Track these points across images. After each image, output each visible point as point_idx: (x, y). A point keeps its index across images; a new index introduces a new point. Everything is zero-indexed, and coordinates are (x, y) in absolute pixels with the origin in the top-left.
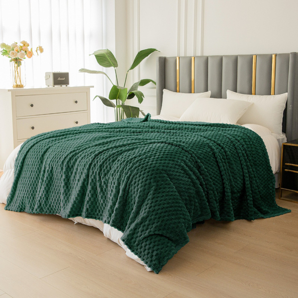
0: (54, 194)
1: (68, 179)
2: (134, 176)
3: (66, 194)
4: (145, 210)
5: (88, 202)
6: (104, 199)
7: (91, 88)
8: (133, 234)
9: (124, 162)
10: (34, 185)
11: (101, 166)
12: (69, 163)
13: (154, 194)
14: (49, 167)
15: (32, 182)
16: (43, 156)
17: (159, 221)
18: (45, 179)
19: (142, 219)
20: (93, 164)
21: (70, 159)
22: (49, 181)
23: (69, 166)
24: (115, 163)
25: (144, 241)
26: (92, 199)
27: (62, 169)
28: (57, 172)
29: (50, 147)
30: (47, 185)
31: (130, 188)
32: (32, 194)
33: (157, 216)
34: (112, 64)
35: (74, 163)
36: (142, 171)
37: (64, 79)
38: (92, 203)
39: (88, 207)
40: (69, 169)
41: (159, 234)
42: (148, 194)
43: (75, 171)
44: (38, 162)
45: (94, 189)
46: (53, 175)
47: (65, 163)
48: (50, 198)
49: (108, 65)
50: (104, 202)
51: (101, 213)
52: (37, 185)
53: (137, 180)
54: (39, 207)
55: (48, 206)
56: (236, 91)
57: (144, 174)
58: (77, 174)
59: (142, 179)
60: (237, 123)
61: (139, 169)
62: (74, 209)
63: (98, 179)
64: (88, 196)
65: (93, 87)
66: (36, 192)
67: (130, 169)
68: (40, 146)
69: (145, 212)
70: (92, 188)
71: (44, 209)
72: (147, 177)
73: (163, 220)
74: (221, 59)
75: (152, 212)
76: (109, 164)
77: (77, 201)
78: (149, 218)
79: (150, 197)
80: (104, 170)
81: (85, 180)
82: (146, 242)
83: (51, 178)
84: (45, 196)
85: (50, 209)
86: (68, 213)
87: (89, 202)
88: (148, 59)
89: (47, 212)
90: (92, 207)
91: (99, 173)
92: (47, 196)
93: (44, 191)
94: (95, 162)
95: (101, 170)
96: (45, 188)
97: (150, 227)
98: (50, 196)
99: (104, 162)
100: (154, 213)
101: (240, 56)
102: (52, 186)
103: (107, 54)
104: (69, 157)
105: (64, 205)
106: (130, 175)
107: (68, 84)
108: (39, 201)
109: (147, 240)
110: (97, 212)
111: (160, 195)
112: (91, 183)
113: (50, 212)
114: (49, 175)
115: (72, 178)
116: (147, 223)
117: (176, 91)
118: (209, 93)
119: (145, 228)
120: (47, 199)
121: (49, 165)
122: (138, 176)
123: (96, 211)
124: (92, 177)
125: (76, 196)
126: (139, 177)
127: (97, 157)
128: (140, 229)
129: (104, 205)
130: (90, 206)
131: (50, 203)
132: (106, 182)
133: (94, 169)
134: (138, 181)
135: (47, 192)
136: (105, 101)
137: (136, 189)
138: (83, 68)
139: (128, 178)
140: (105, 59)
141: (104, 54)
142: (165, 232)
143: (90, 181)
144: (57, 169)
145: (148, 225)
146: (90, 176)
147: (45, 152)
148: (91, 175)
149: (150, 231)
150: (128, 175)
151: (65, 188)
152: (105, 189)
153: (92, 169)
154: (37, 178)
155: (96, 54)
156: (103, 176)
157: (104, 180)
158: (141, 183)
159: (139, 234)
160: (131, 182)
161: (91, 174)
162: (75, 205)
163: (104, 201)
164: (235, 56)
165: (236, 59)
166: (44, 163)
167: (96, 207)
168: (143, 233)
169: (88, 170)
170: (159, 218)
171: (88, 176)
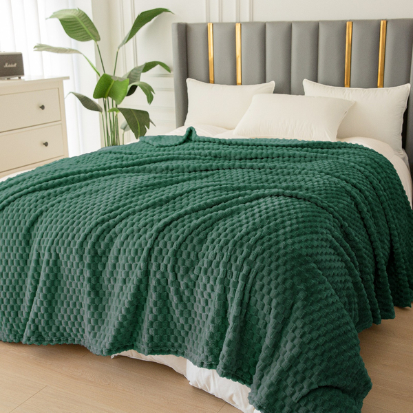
0: (65, 306)
1: (96, 277)
2: (257, 273)
3: (96, 308)
4: (292, 341)
5: (151, 324)
6: (186, 315)
7: (65, 81)
8: (277, 392)
9: (227, 243)
10: (14, 288)
11: (175, 253)
12: (96, 247)
13: (304, 307)
14: (51, 255)
15: (11, 282)
16: (29, 230)
17: (323, 361)
18: (42, 278)
19: (290, 361)
20: (156, 249)
21: (98, 237)
22: (52, 283)
23: (96, 253)
24: (205, 246)
25: (302, 404)
26: (160, 318)
27: (81, 258)
28: (69, 264)
29: (41, 213)
30: (49, 290)
31: (253, 299)
32: (12, 307)
33: (318, 352)
34: (92, 36)
35: (108, 247)
36: (271, 262)
37: (15, 64)
38: (160, 325)
39: (152, 332)
40: (98, 258)
41: (326, 386)
42: (291, 308)
43: (111, 261)
44: (21, 244)
45: (163, 298)
46: (59, 269)
47: (88, 247)
48: (57, 315)
49: (84, 37)
50: (186, 322)
51: (180, 342)
52: (21, 288)
53: (265, 280)
54: (34, 332)
55: (54, 329)
56: (316, 81)
57: (277, 267)
58: (120, 270)
59: (276, 279)
60: (338, 137)
61: (263, 258)
62: (119, 338)
63: (171, 279)
64: (151, 312)
65: (68, 78)
66: (22, 301)
67: (244, 259)
68: (18, 210)
69: (294, 346)
70: (160, 296)
71: (45, 336)
72: (284, 274)
73: (331, 357)
74: (289, 27)
75: (309, 343)
76: (194, 249)
77: (125, 323)
78: (304, 356)
79: (297, 314)
80: (184, 261)
81: (140, 281)
82: (305, 405)
83: (56, 276)
84: (46, 310)
85: (58, 334)
86: (108, 346)
87: (154, 325)
88: (151, 27)
89: (52, 341)
90: (160, 332)
91: (173, 267)
92: (49, 311)
93: (42, 303)
94: (161, 245)
95: (176, 261)
96: (45, 297)
97: (308, 374)
98: (56, 310)
99: (180, 245)
100: (312, 346)
101: (323, 22)
102: (59, 292)
103: (80, 17)
104: (94, 235)
105: (93, 328)
106: (249, 272)
107: (23, 74)
108: (33, 321)
109: (308, 401)
110: (172, 340)
111: (316, 307)
112: (155, 287)
113: (60, 340)
114: (51, 270)
115: (106, 275)
116: (300, 367)
117: (208, 81)
118: (272, 85)
119: (299, 378)
120: (50, 316)
121: (49, 250)
122: (265, 272)
123: (169, 340)
124: (158, 276)
125: (123, 312)
126: (269, 275)
127: (161, 234)
128: (290, 381)
129: (186, 328)
130: (156, 330)
131: (57, 323)
132: (190, 284)
133: (159, 260)
134: (269, 283)
135: (50, 303)
136: (86, 102)
137: (266, 300)
138: (39, 43)
139: (246, 278)
140: (77, 27)
141: (74, 18)
142: (336, 379)
143: (153, 283)
144: (69, 258)
145: (305, 371)
146: (152, 274)
147: (33, 223)
148: (155, 272)
149: (311, 384)
150: (244, 271)
151: (92, 296)
152: (188, 297)
153: (156, 261)
154: (20, 275)
155: (62, 17)
156: (181, 272)
157: (185, 280)
158: (276, 288)
159: (289, 391)
160: (253, 285)
161: (153, 268)
162: (122, 330)
163: (187, 319)
164: (315, 22)
165: (315, 28)
166: (35, 246)
167: (168, 331)
168: (297, 388)
169: (148, 260)
170: (322, 354)
171: (147, 273)
